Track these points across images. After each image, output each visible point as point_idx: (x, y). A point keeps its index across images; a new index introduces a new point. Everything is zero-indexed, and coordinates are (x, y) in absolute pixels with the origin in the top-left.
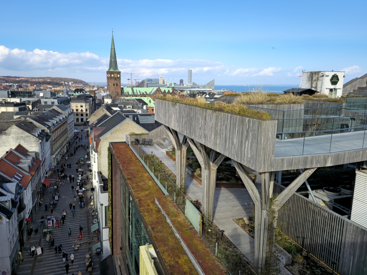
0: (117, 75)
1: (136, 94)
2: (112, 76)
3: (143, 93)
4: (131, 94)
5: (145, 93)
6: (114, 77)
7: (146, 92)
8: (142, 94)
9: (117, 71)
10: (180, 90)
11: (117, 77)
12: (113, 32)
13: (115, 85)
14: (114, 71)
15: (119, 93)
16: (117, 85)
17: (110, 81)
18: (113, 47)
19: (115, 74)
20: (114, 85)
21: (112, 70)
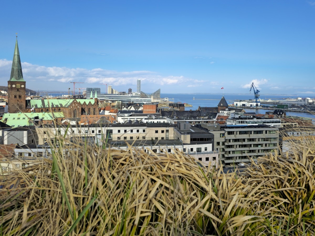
0: (21, 85)
1: (48, 107)
2: (14, 86)
3: (57, 106)
4: (40, 107)
5: (59, 106)
6: (15, 87)
7: (61, 105)
8: (55, 106)
9: (21, 80)
10: (111, 101)
11: (21, 87)
12: (17, 37)
13: (18, 97)
14: (16, 80)
15: (22, 107)
16: (20, 97)
17: (10, 92)
18: (16, 53)
19: (17, 85)
20: (15, 97)
21: (13, 80)
